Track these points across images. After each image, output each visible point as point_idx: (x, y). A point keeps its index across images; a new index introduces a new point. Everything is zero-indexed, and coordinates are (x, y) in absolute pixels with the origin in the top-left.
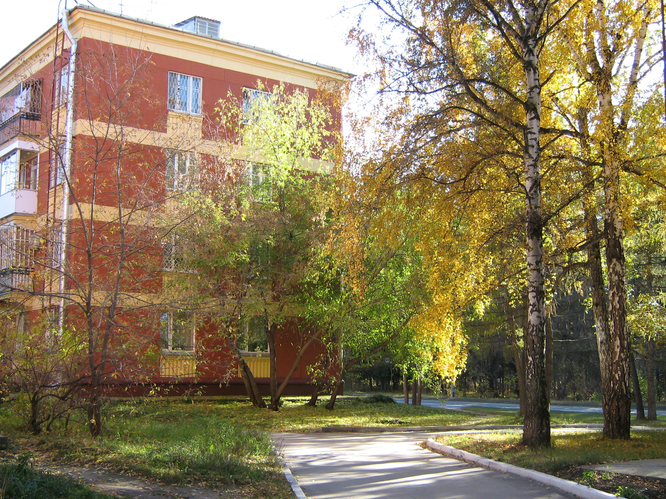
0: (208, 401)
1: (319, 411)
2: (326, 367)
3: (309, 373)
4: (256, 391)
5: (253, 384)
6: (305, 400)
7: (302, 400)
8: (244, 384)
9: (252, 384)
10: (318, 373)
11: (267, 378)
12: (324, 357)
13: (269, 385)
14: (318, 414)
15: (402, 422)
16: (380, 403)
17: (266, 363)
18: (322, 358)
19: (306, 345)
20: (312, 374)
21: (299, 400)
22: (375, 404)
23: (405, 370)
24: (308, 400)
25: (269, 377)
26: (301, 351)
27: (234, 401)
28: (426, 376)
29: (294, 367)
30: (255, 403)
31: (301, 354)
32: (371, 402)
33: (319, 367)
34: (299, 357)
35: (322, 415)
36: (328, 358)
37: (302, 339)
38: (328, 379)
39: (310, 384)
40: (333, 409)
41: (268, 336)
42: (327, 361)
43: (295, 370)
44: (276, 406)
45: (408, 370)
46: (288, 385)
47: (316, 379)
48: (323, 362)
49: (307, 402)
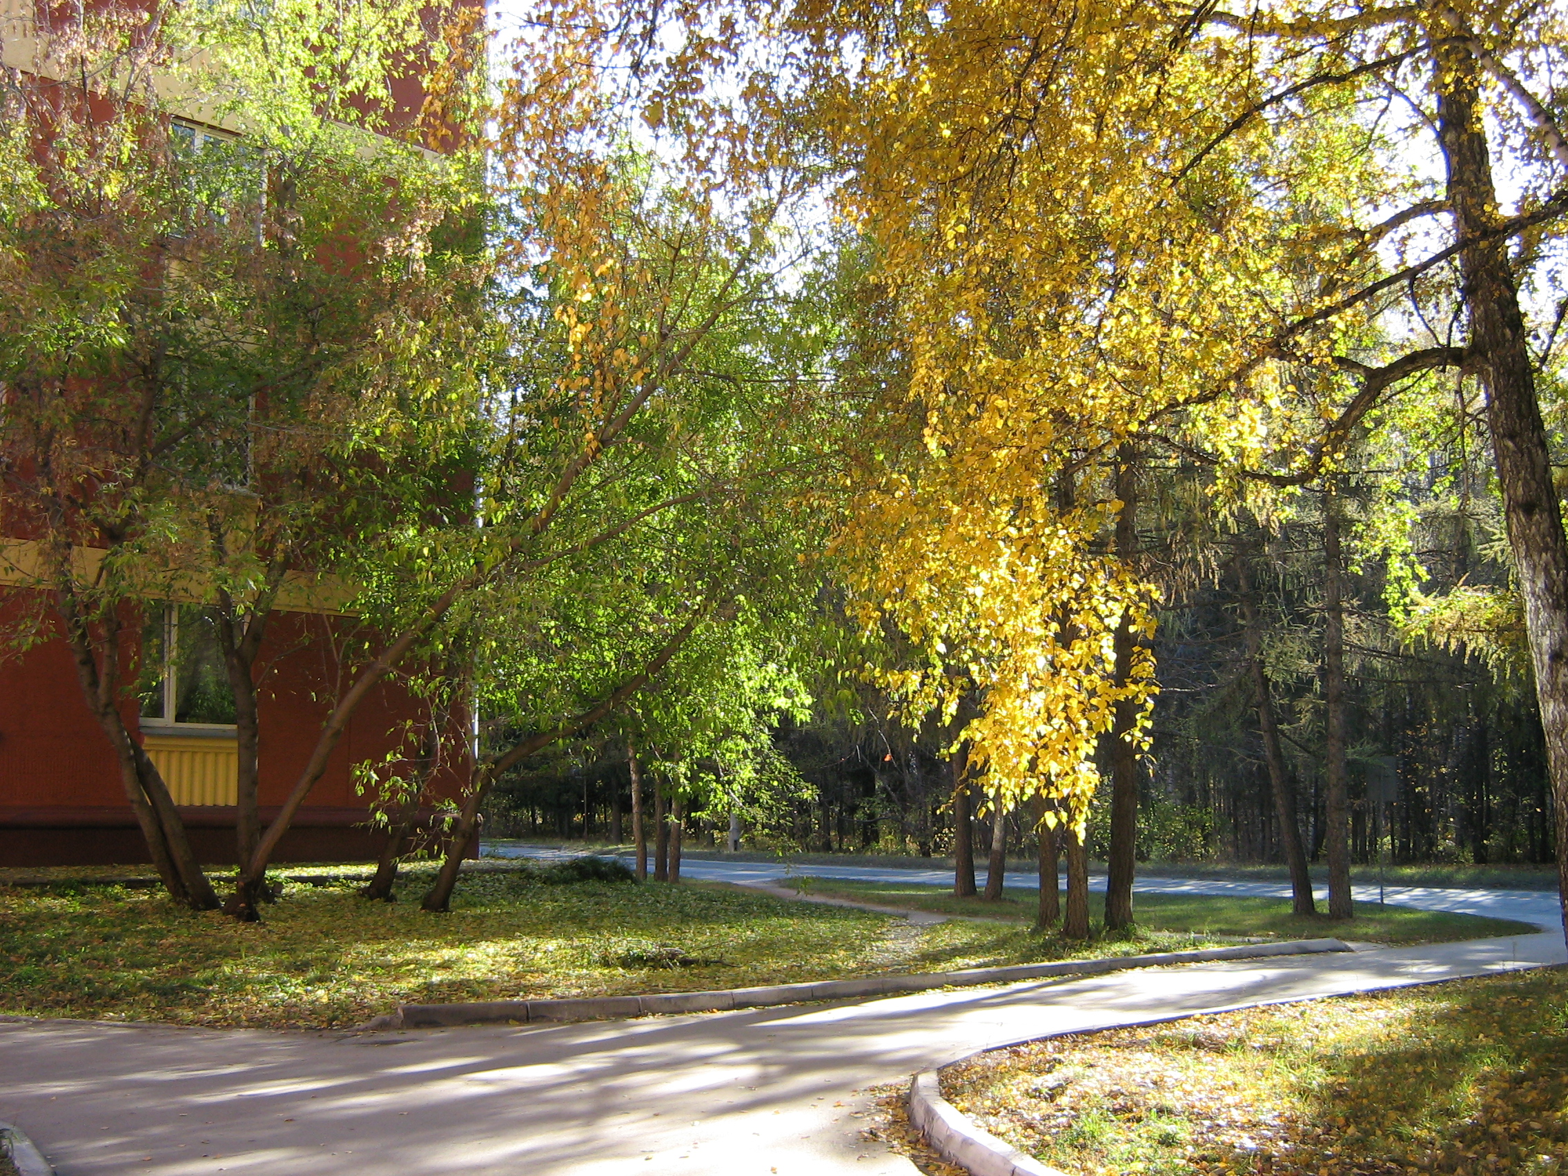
0: (15, 885)
1: (401, 917)
2: (424, 767)
3: (360, 791)
4: (180, 852)
5: (171, 825)
6: (358, 878)
7: (347, 877)
8: (136, 827)
9: (167, 828)
10: (394, 791)
11: (227, 808)
12: (417, 732)
13: (232, 828)
14: (398, 933)
15: (691, 962)
16: (593, 885)
17: (222, 758)
18: (412, 737)
19: (356, 691)
20: (372, 791)
21: (336, 878)
22: (577, 886)
23: (682, 780)
24: (367, 879)
25: (233, 802)
26: (338, 715)
27: (111, 883)
28: (750, 799)
29: (312, 768)
30: (178, 891)
31: (336, 723)
32: (567, 882)
33: (399, 769)
34: (329, 733)
35: (408, 935)
36: (429, 735)
37: (340, 673)
38: (432, 809)
39: (366, 828)
40: (446, 910)
41: (231, 668)
42: (430, 749)
43: (316, 778)
44: (249, 906)
45: (692, 779)
46: (296, 829)
47: (386, 812)
48: (410, 750)
49: (363, 884)
